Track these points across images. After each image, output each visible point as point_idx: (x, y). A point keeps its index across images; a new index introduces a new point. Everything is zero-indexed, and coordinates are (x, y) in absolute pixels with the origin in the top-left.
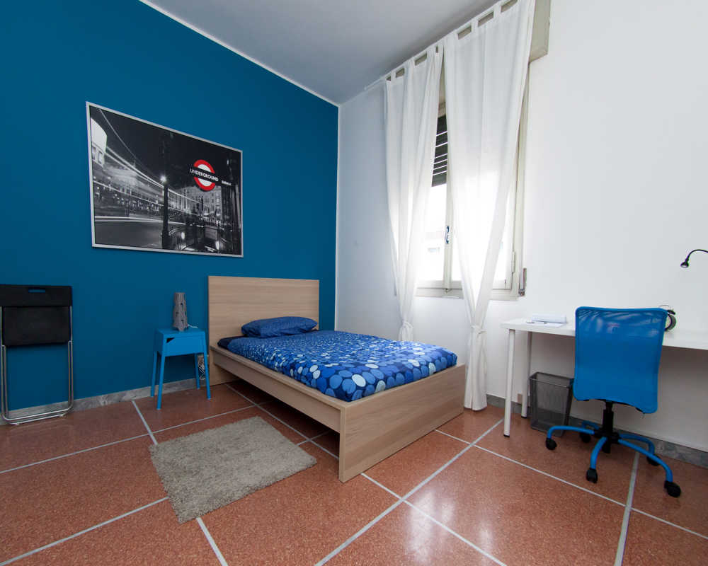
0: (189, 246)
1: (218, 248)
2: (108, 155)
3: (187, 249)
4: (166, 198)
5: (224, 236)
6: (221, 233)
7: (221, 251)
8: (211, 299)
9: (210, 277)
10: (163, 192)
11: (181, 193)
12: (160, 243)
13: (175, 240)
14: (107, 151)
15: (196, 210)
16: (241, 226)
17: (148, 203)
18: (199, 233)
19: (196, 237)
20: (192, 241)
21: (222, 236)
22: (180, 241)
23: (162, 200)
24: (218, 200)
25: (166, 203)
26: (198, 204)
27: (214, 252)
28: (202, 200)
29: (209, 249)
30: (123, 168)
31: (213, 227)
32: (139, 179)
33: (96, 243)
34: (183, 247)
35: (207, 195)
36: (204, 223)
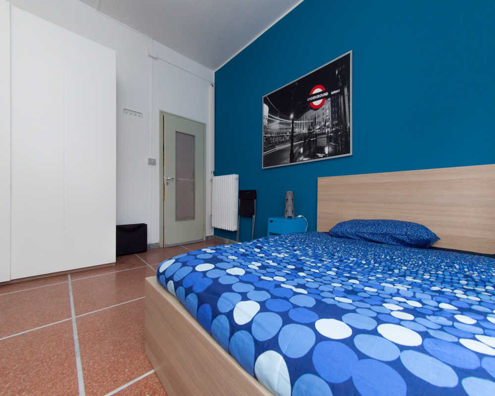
0: (305, 157)
1: (327, 152)
2: (269, 118)
3: (305, 159)
4: (293, 128)
5: (332, 140)
6: (329, 139)
7: (330, 154)
8: (319, 197)
9: (318, 178)
10: (291, 125)
11: (301, 120)
12: (289, 159)
13: (297, 154)
14: (269, 116)
15: (311, 127)
16: (350, 125)
17: (283, 136)
18: (312, 146)
19: (310, 148)
20: (308, 152)
21: (331, 141)
22: (300, 155)
23: (290, 130)
24: (328, 111)
25: (293, 132)
26: (312, 123)
27: (324, 157)
28: (315, 117)
29: (320, 155)
30: (274, 121)
31: (323, 136)
32: (280, 123)
33: (264, 167)
34: (301, 159)
35: (320, 111)
36: (317, 135)
